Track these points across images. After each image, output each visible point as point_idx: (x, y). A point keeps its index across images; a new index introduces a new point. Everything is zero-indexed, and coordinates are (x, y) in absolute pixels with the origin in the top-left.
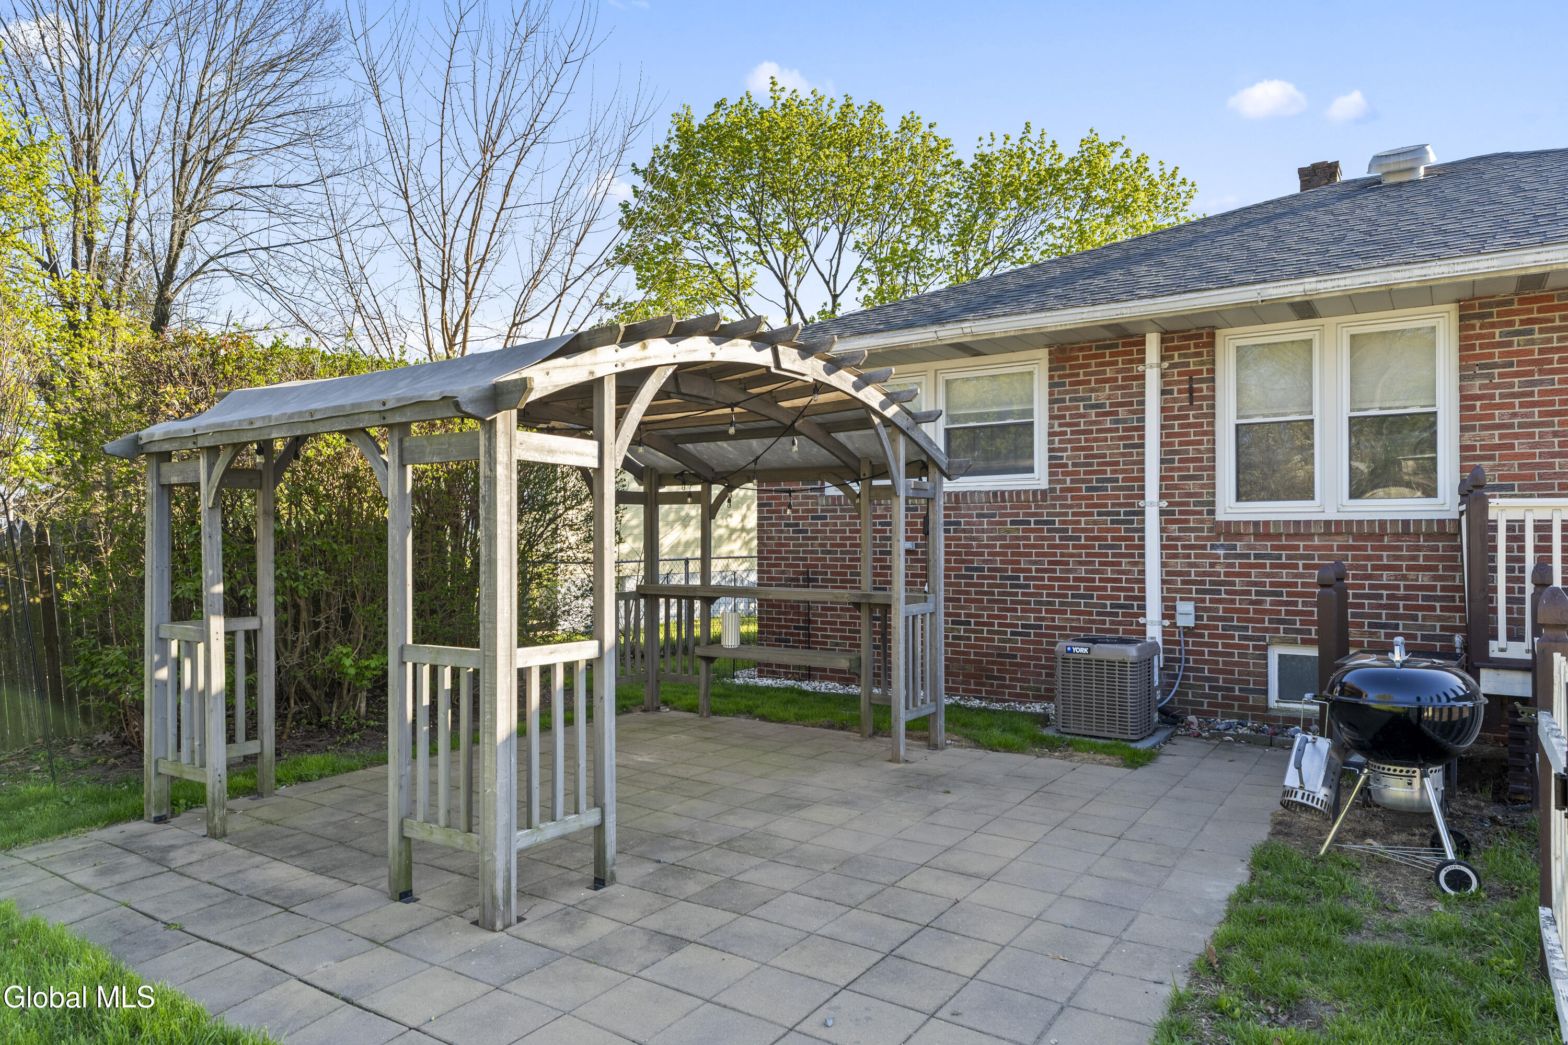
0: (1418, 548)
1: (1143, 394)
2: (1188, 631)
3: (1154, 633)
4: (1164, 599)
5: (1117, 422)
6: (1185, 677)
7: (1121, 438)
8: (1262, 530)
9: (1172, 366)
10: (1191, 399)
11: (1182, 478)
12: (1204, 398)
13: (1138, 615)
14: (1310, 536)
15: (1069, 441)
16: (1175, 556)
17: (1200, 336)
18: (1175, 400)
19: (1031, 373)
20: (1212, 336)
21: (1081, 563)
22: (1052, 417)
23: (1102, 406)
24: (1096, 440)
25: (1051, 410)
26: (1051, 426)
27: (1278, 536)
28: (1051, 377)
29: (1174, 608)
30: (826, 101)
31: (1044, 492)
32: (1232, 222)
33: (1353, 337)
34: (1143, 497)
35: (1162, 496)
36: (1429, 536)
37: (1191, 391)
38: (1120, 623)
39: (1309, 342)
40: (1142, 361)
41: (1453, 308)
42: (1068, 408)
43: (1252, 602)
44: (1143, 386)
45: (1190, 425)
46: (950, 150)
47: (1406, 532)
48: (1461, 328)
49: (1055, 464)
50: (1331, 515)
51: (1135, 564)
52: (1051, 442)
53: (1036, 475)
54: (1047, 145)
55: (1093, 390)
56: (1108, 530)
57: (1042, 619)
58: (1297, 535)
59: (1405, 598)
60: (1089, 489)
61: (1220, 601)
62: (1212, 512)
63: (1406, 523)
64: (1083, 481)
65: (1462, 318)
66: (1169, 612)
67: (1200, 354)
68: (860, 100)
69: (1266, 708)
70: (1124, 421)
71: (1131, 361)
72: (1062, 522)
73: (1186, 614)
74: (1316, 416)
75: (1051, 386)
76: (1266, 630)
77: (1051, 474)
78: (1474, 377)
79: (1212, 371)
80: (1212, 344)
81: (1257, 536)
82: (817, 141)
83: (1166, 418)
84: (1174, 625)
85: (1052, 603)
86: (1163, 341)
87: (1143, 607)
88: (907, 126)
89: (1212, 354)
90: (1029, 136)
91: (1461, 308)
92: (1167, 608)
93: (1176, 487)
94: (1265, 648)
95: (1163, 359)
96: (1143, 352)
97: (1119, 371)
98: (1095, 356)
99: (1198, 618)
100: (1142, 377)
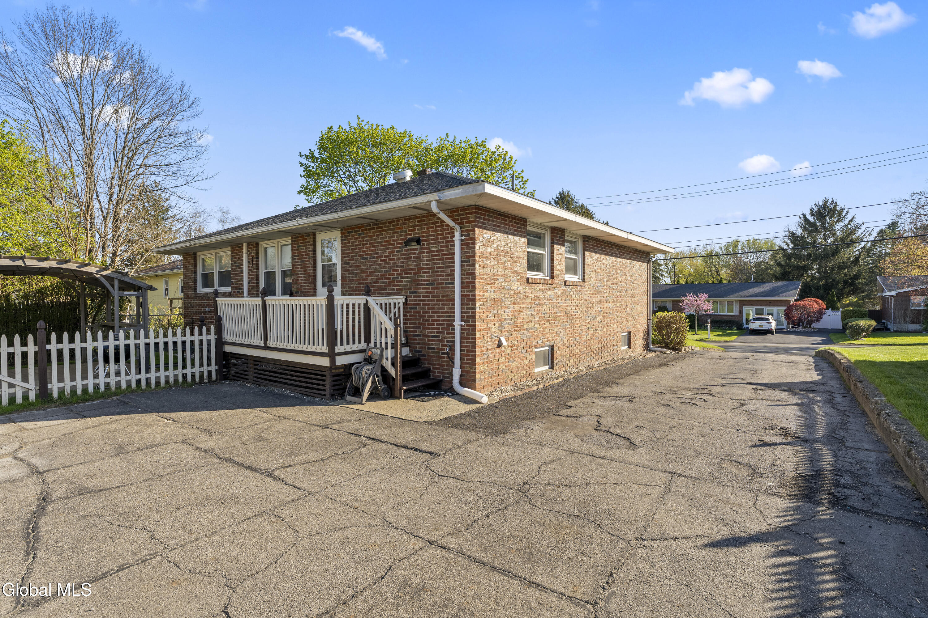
9: (250, 253)
12: (255, 264)
15: (234, 276)
17: (254, 244)
18: (250, 264)
20: (258, 244)
22: (231, 269)
23: (239, 265)
24: (238, 276)
25: (231, 266)
28: (231, 256)
33: (282, 245)
35: (248, 294)
37: (253, 261)
42: (234, 266)
45: (252, 272)
49: (232, 283)
55: (238, 261)
60: (237, 292)
64: (236, 289)
65: (293, 241)
67: (254, 250)
74: (276, 270)
75: (231, 259)
77: (231, 287)
78: (294, 259)
79: (257, 255)
83: (248, 270)
86: (248, 245)
89: (257, 250)
91: (292, 238)
95: (248, 251)
97: (242, 255)
98: (238, 250)
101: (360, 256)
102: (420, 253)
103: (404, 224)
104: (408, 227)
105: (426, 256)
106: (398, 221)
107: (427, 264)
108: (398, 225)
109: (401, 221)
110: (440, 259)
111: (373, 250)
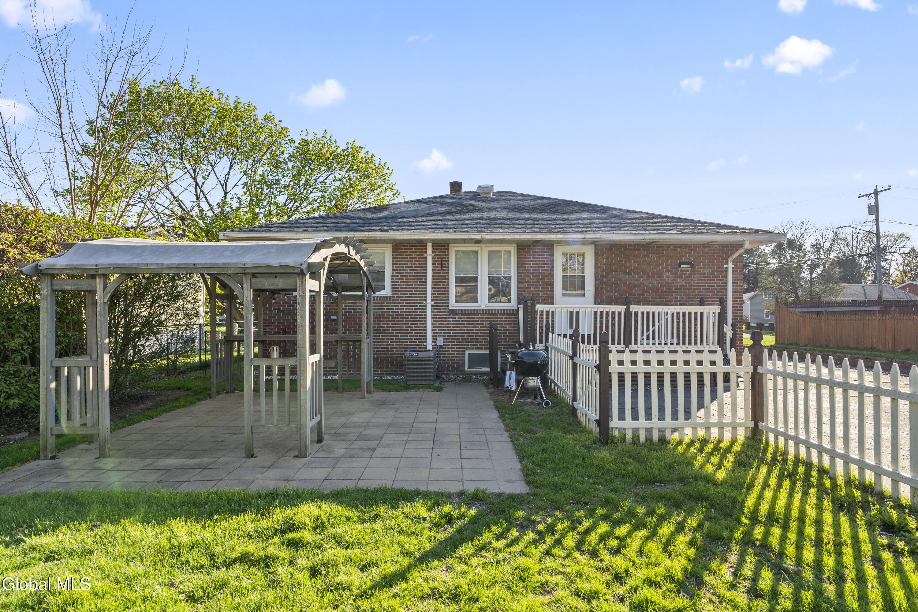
0: (507, 318)
1: (426, 264)
2: (441, 347)
3: (429, 347)
4: (432, 336)
5: (417, 273)
6: (440, 363)
7: (418, 279)
8: (464, 312)
9: (436, 255)
10: (442, 267)
11: (439, 294)
12: (446, 267)
13: (423, 342)
14: (477, 314)
15: (400, 279)
16: (436, 321)
17: (445, 246)
18: (437, 267)
19: (384, 252)
20: (448, 246)
21: (403, 324)
22: (393, 270)
23: (412, 267)
24: (409, 279)
25: (393, 267)
26: (393, 273)
27: (468, 314)
28: (393, 255)
29: (436, 339)
30: (225, 96)
31: (390, 297)
32: (439, 202)
33: (489, 251)
34: (426, 300)
35: (432, 300)
36: (510, 314)
37: (442, 264)
38: (417, 345)
39: (476, 252)
40: (426, 252)
41: (515, 245)
42: (399, 267)
43: (461, 336)
44: (426, 261)
45: (441, 276)
46: (288, 134)
47: (504, 313)
48: (518, 253)
49: (394, 287)
50: (483, 307)
51: (423, 324)
52: (392, 279)
53: (386, 291)
54: (333, 141)
55: (408, 261)
56: (414, 312)
57: (389, 345)
58: (474, 314)
59: (504, 333)
60: (406, 297)
61: (451, 336)
62: (448, 306)
63: (504, 310)
64: (405, 294)
65: (518, 249)
66: (434, 340)
67: (444, 252)
68: (244, 100)
69: (464, 371)
70: (419, 273)
71: (422, 252)
72: (397, 309)
73: (440, 341)
74: (479, 276)
75: (393, 258)
76: (465, 345)
77: (392, 291)
78: (521, 267)
79: (448, 258)
80: (448, 249)
81: (462, 314)
82: (223, 116)
83: (433, 273)
84: (436, 345)
85: (393, 339)
86: (433, 246)
87: (426, 339)
88: (267, 118)
89: (448, 252)
90: (326, 136)
91: (518, 246)
92: (433, 339)
93: (437, 297)
94: (464, 351)
95: (433, 252)
96: (426, 249)
97: (418, 255)
98: (409, 249)
99: (444, 342)
100: (426, 258)
101: (622, 271)
102: (690, 274)
103: (674, 250)
104: (679, 253)
105: (698, 277)
106: (669, 247)
107: (698, 283)
108: (667, 250)
109: (671, 247)
110: (711, 280)
111: (638, 268)
